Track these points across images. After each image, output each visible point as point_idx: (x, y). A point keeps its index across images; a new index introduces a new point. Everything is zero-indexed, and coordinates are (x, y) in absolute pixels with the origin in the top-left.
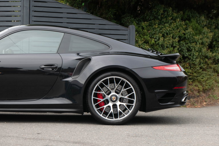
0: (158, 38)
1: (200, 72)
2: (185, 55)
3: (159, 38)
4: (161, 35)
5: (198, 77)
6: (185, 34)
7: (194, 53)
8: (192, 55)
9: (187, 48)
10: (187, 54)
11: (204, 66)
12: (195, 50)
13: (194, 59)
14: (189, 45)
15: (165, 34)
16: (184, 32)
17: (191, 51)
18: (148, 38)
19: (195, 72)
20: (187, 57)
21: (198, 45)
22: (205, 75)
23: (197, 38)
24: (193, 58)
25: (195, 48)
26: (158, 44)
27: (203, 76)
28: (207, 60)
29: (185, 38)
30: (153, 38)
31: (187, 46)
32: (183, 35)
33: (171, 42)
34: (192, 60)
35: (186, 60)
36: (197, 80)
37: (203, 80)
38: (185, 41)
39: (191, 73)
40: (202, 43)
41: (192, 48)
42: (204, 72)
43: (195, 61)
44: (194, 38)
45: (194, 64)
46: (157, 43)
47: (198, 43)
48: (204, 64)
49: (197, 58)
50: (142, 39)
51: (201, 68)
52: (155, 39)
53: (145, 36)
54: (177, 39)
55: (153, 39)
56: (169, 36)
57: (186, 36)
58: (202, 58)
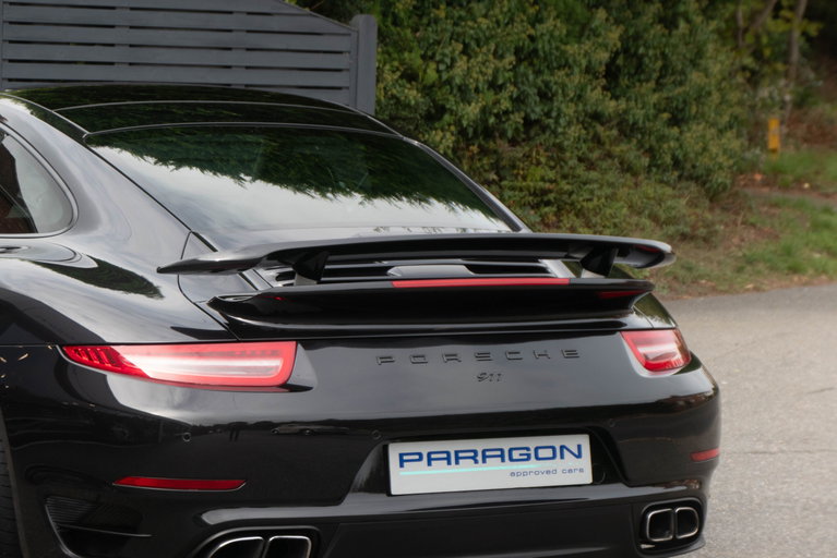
0: (448, 61)
1: (579, 176)
2: (533, 117)
3: (453, 60)
4: (460, 47)
5: (574, 197)
6: (532, 39)
7: (563, 107)
8: (554, 114)
9: (539, 89)
10: (537, 110)
11: (591, 150)
12: (565, 95)
13: (560, 130)
14: (546, 77)
15: (473, 44)
16: (532, 32)
17: (551, 100)
18: (414, 58)
19: (565, 177)
20: (537, 121)
21: (577, 78)
22: (595, 186)
23: (572, 49)
24: (557, 122)
25: (564, 86)
26: (449, 82)
27: (592, 192)
28: (600, 129)
29: (535, 51)
30: (432, 58)
31: (539, 81)
32: (527, 42)
33: (490, 71)
34: (554, 132)
35: (532, 133)
36: (572, 204)
37: (590, 205)
38: (531, 64)
39: (551, 181)
40: (588, 70)
41: (554, 88)
42: (593, 175)
43: (564, 133)
44: (563, 53)
45: (561, 148)
46: (445, 76)
47: (576, 70)
48: (591, 145)
49: (569, 124)
50: (396, 64)
51: (580, 160)
52: (438, 63)
53: (406, 55)
54: (510, 58)
55: (433, 66)
56: (484, 49)
57: (540, 46)
58: (583, 123)
